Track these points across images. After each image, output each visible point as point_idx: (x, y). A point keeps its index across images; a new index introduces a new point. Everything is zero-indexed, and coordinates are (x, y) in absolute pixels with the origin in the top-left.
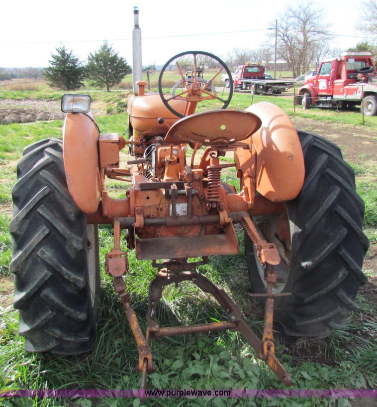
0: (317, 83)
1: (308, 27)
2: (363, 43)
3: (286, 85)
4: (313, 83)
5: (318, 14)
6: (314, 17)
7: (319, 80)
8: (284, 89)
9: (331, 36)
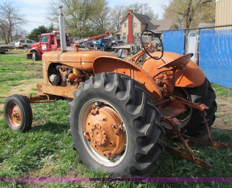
0: (41, 47)
1: (11, 15)
2: (42, 26)
3: (9, 48)
4: (38, 47)
5: (17, 9)
6: (14, 10)
7: (42, 45)
8: (8, 50)
9: (25, 22)
